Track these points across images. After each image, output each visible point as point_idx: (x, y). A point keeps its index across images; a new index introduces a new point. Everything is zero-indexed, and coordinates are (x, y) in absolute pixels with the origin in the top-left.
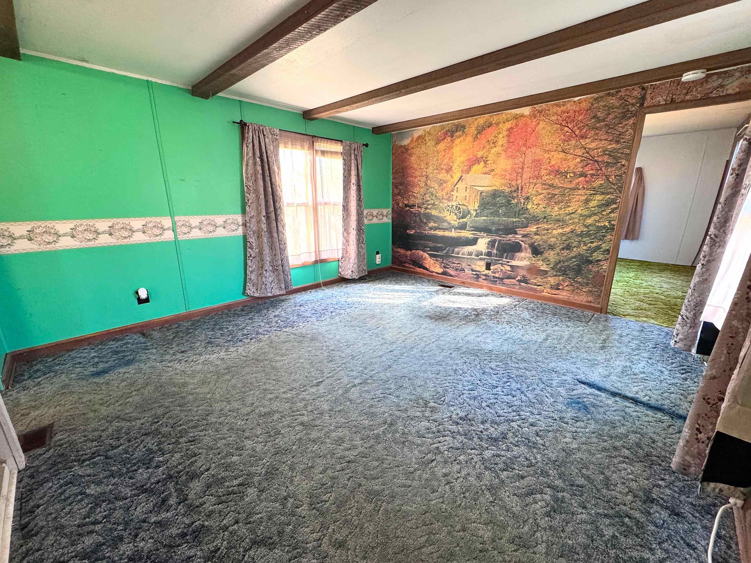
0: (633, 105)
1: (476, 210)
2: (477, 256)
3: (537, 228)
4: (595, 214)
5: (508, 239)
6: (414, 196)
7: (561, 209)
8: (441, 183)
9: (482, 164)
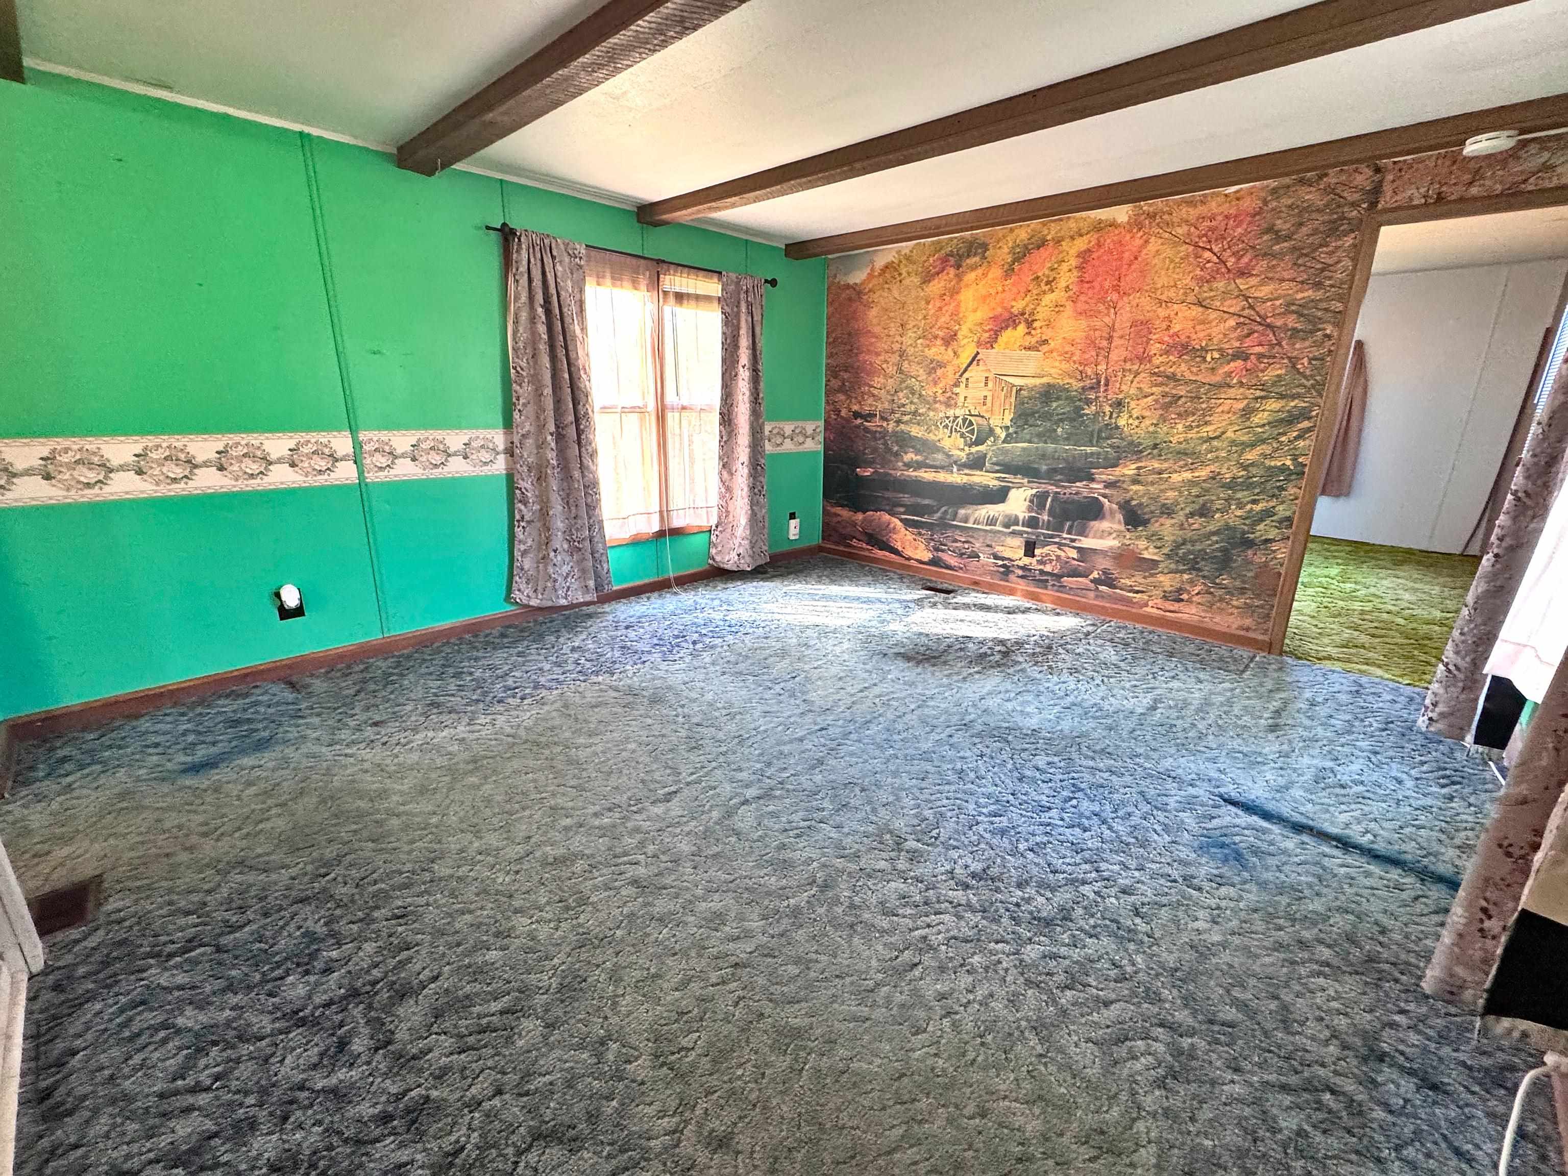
0: (1354, 205)
1: (1007, 428)
2: (1007, 526)
3: (1138, 468)
4: (1263, 441)
5: (1074, 490)
6: (874, 396)
7: (1190, 427)
8: (934, 367)
9: (1022, 328)
